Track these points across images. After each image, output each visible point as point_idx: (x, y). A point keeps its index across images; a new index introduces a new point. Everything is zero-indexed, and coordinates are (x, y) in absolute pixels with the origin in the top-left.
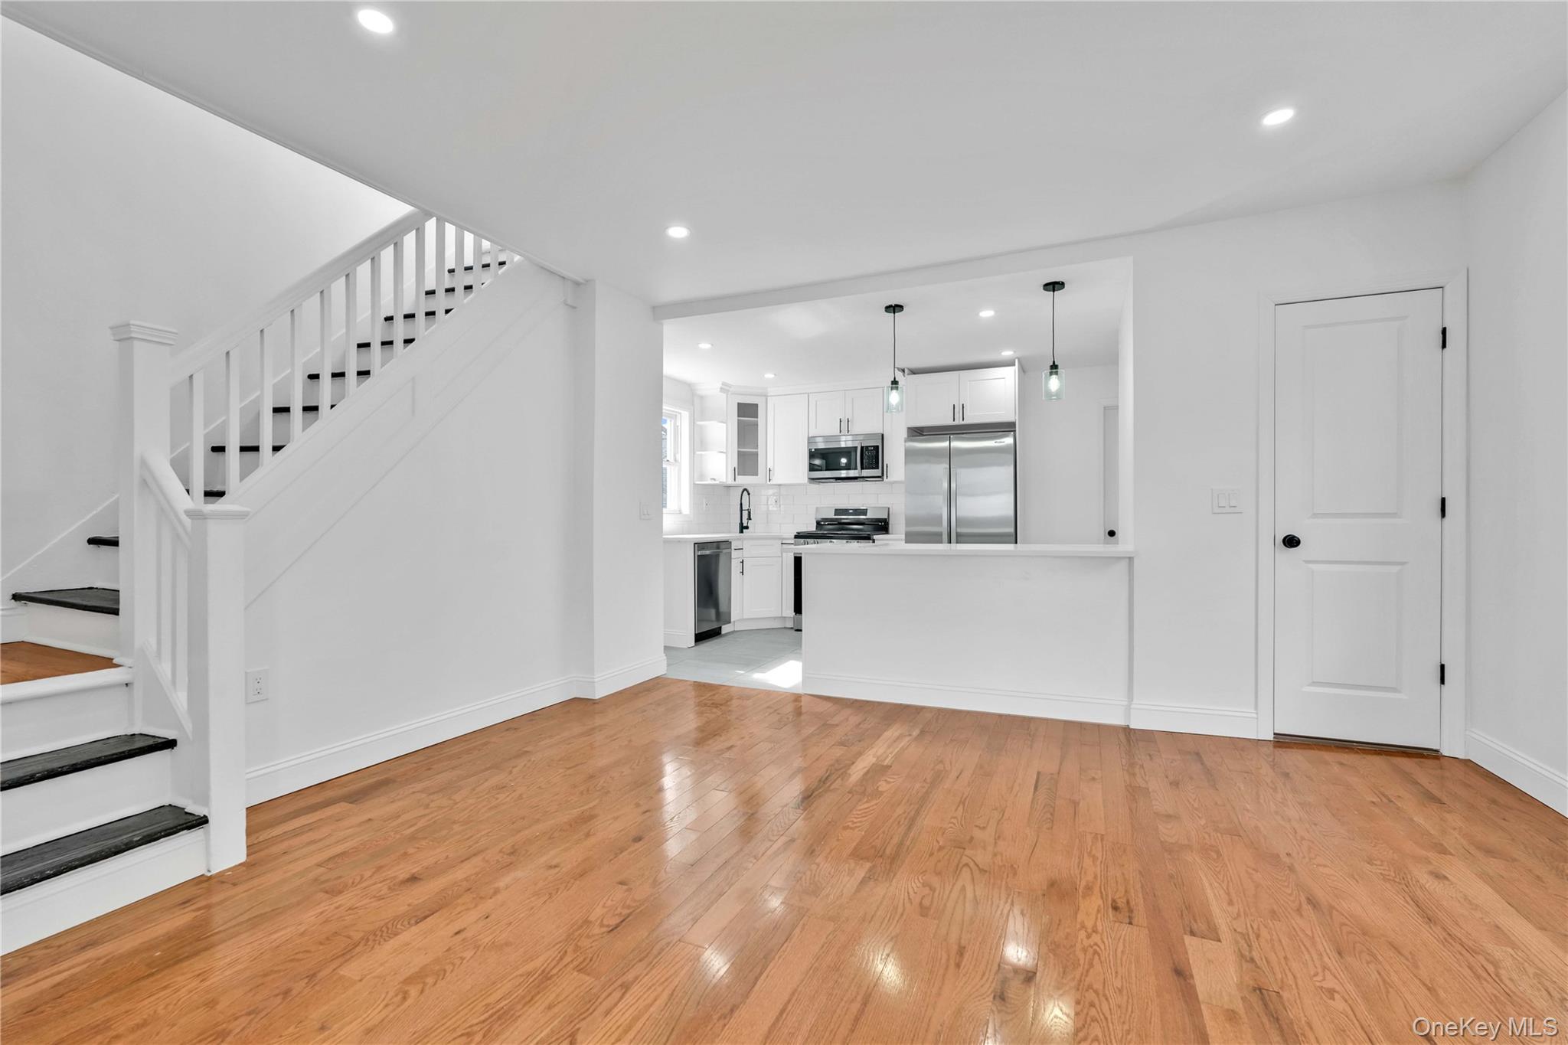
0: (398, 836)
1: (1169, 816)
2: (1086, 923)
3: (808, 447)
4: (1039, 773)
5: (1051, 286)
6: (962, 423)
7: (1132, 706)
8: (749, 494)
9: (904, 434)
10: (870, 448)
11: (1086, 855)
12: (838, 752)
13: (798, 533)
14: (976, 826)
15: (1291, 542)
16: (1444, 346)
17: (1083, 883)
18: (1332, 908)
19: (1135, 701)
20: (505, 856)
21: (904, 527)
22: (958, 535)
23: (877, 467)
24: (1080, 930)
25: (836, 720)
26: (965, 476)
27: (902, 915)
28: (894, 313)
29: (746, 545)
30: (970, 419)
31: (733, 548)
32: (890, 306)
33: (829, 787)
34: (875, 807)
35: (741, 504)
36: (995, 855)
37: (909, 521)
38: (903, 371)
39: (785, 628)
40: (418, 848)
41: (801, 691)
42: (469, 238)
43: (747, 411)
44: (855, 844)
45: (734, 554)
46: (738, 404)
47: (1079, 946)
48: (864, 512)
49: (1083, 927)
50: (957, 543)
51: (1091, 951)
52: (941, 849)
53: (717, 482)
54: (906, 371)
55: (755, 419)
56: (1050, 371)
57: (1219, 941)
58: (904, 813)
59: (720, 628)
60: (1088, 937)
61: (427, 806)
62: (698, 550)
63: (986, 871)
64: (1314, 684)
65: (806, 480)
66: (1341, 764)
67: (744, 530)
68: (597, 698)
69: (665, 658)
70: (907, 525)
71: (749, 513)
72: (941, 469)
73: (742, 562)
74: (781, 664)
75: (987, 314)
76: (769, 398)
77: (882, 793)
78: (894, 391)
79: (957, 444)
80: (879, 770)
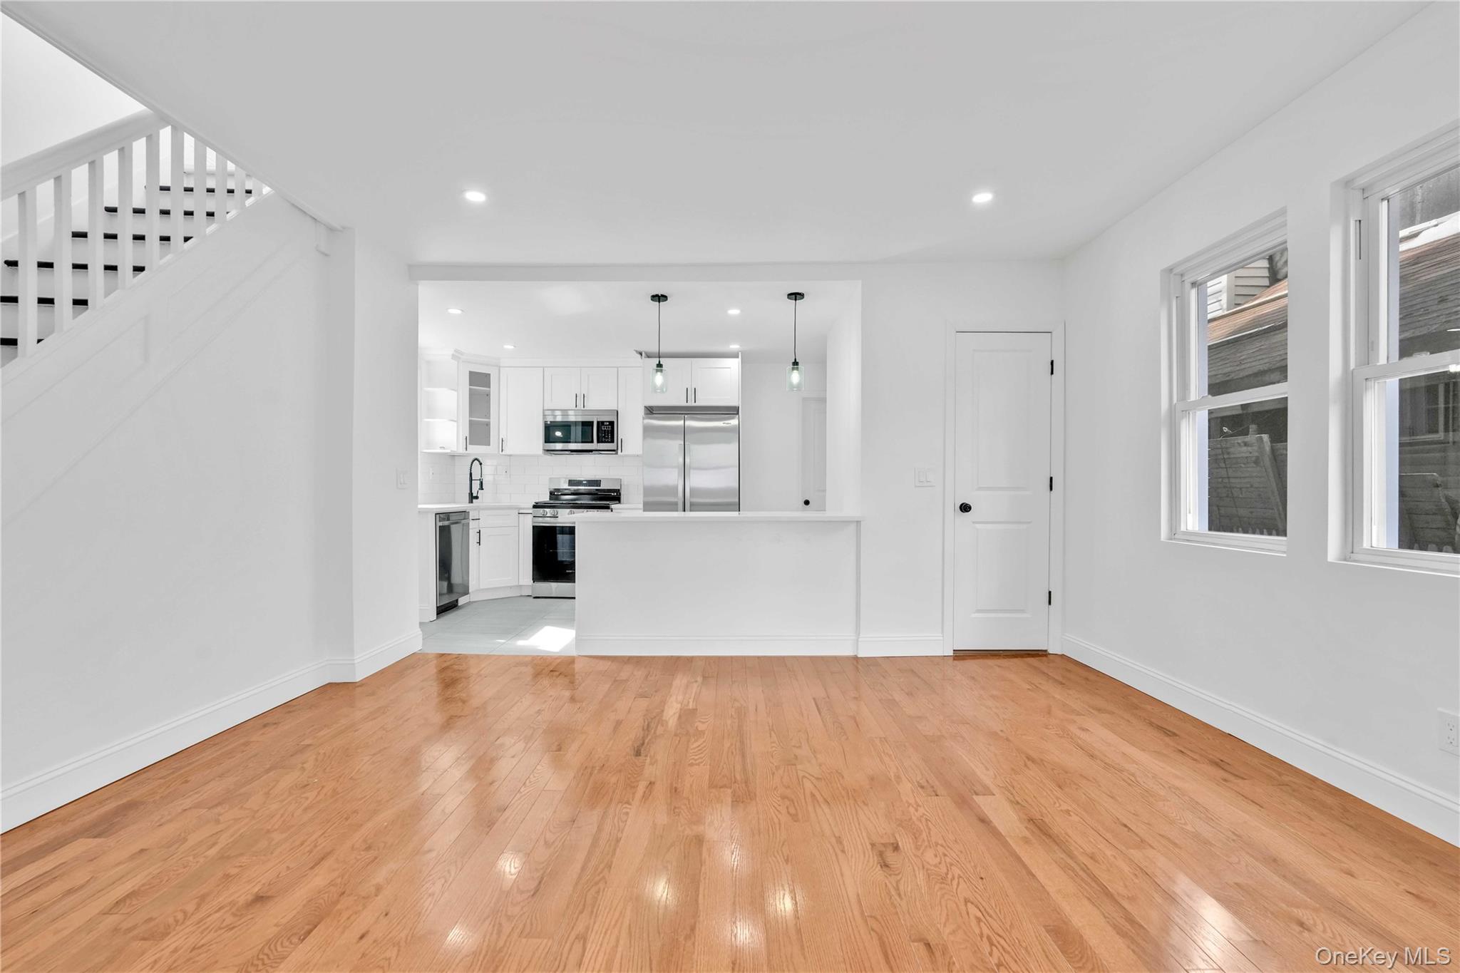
0: (202, 860)
1: (919, 717)
2: (910, 802)
3: (543, 418)
4: (814, 699)
5: (794, 296)
6: (694, 404)
7: (860, 640)
8: (481, 464)
9: (642, 412)
10: (605, 424)
11: (883, 754)
12: (643, 703)
13: (537, 503)
14: (794, 746)
15: (965, 508)
16: (1052, 373)
17: (892, 775)
18: (1042, 760)
19: (861, 635)
20: (362, 853)
21: (642, 496)
22: (692, 504)
23: (613, 442)
24: (909, 806)
25: (624, 675)
26: (699, 452)
27: (780, 824)
28: (659, 302)
29: (483, 515)
30: (701, 402)
31: (471, 518)
32: (657, 296)
33: (655, 733)
34: (705, 744)
35: (471, 474)
36: (820, 765)
37: (648, 491)
38: (641, 354)
39: (521, 596)
40: (241, 866)
41: (574, 653)
42: (211, 156)
43: (479, 380)
44: (707, 777)
45: (472, 524)
46: (470, 372)
47: (914, 818)
48: (597, 483)
49: (909, 805)
50: (691, 511)
51: (923, 820)
52: (777, 768)
53: (449, 451)
54: (643, 354)
55: (488, 389)
56: (792, 366)
57: (994, 795)
58: (732, 745)
59: (457, 600)
60: (917, 810)
61: (218, 822)
62: (440, 521)
63: (821, 779)
64: (979, 611)
65: (541, 452)
66: (999, 666)
67: (474, 500)
68: (357, 680)
69: (421, 632)
70: (645, 495)
71: (481, 483)
72: (676, 444)
73: (479, 532)
74: (538, 631)
75: (734, 312)
76: (501, 369)
77: (703, 732)
78: (659, 373)
79: (691, 423)
80: (687, 715)
